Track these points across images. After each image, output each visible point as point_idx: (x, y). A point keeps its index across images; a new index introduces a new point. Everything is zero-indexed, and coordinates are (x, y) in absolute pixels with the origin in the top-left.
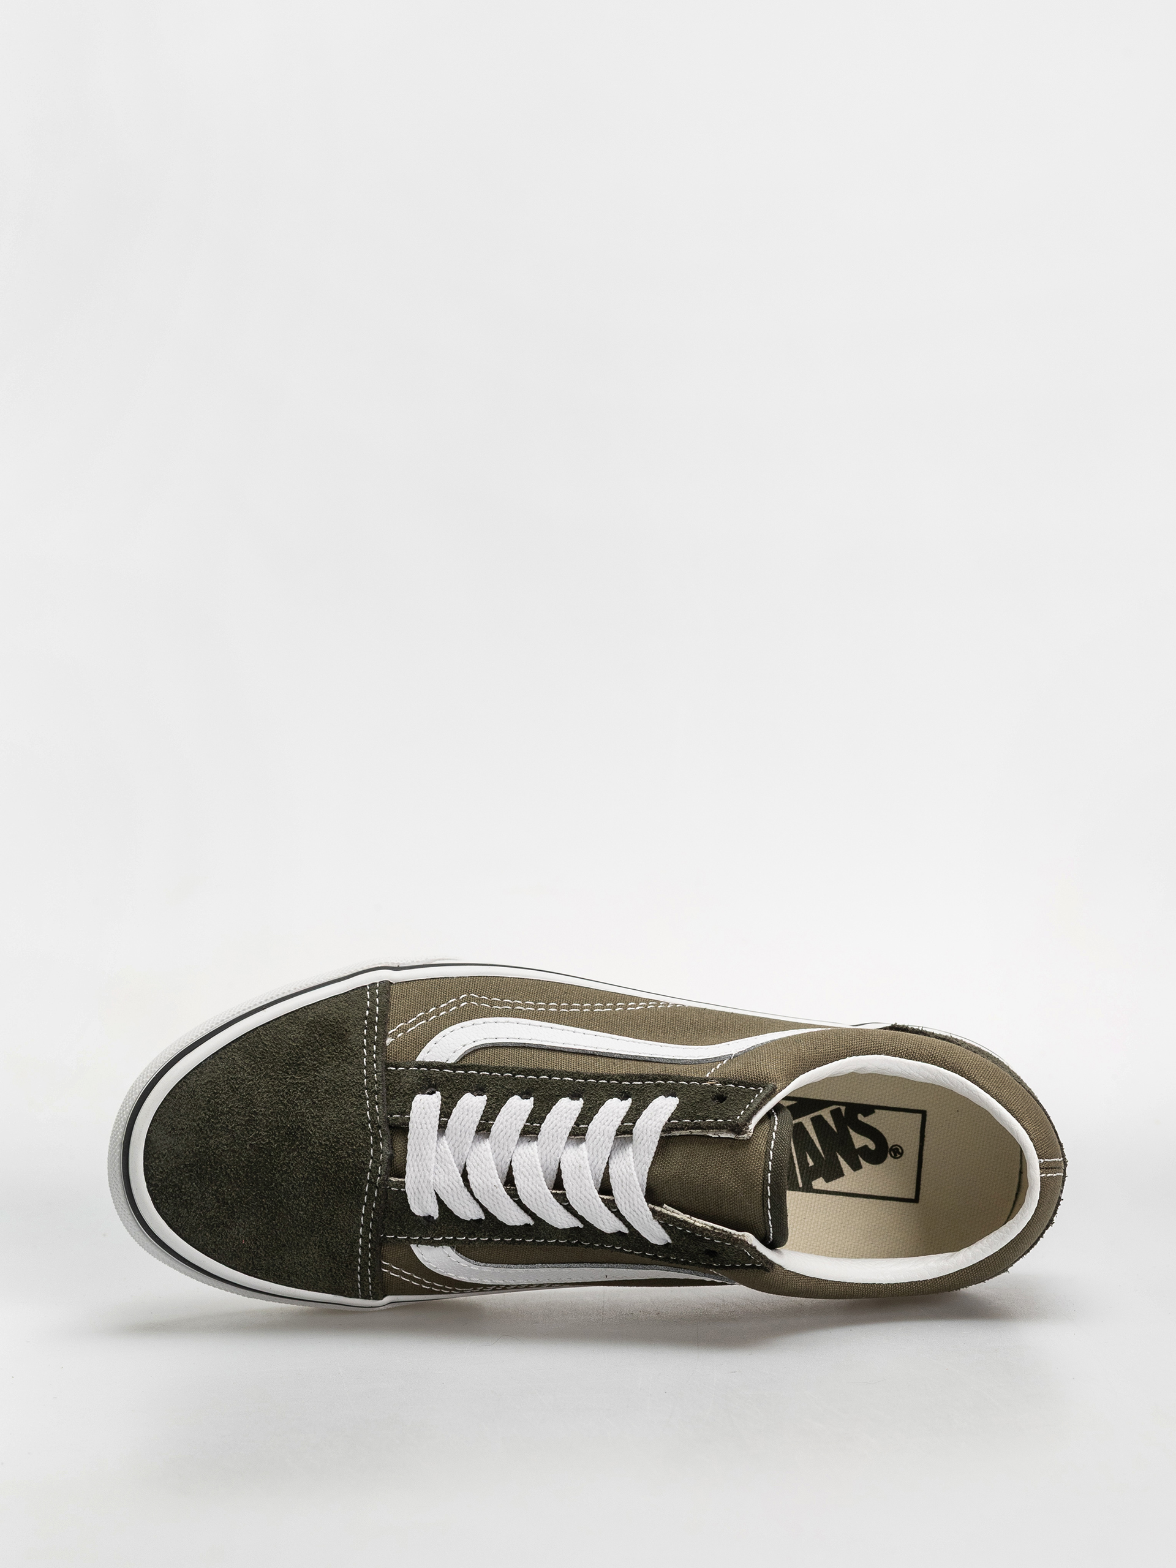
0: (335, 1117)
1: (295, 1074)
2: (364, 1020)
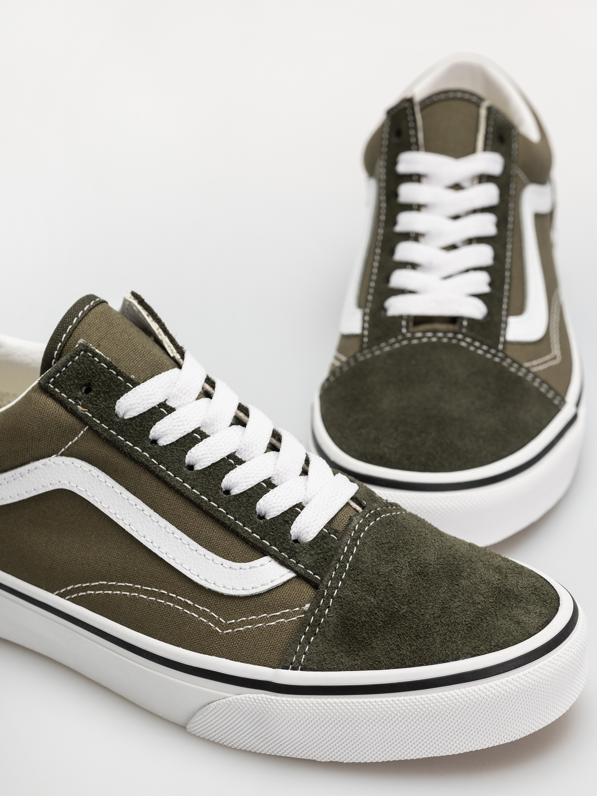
0: (382, 564)
1: (398, 611)
2: (319, 631)
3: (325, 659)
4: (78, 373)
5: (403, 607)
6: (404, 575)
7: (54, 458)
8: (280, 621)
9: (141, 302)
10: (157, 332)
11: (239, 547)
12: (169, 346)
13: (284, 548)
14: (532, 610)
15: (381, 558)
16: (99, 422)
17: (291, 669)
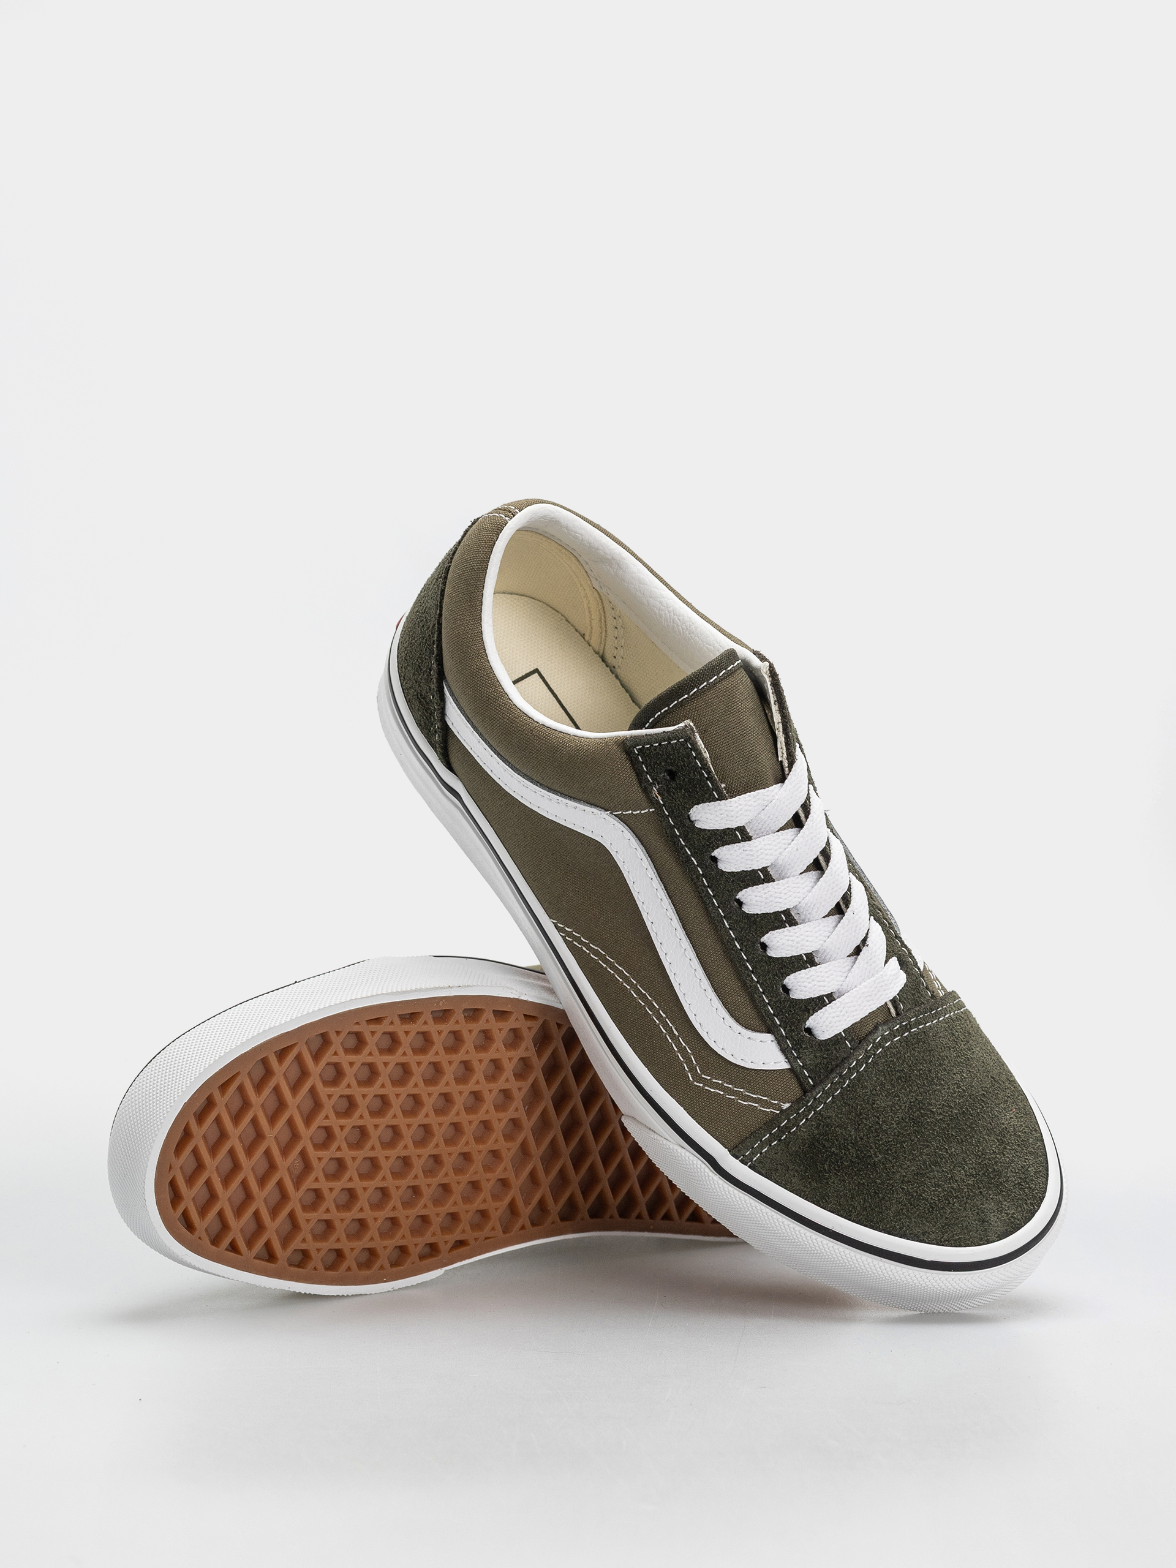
0: (882, 1096)
1: (871, 1156)
2: (784, 1139)
3: (776, 1170)
4: (668, 757)
5: (878, 1154)
6: (898, 1117)
7: (605, 815)
8: (753, 1104)
9: (776, 684)
10: (776, 726)
11: (748, 1010)
12: (781, 748)
13: (792, 1037)
14: (1007, 1209)
15: (885, 1087)
16: (667, 814)
17: (740, 1161)
